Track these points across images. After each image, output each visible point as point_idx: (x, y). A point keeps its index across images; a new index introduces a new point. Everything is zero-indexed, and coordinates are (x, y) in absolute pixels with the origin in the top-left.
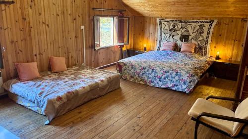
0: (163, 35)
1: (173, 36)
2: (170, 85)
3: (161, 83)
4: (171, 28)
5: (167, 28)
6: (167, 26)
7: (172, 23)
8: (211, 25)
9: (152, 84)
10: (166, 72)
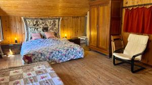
0: (29, 29)
1: (37, 29)
2: (72, 57)
3: (66, 58)
4: (35, 23)
5: (31, 23)
6: (31, 22)
7: (35, 21)
8: (59, 20)
9: (61, 61)
10: (67, 50)
